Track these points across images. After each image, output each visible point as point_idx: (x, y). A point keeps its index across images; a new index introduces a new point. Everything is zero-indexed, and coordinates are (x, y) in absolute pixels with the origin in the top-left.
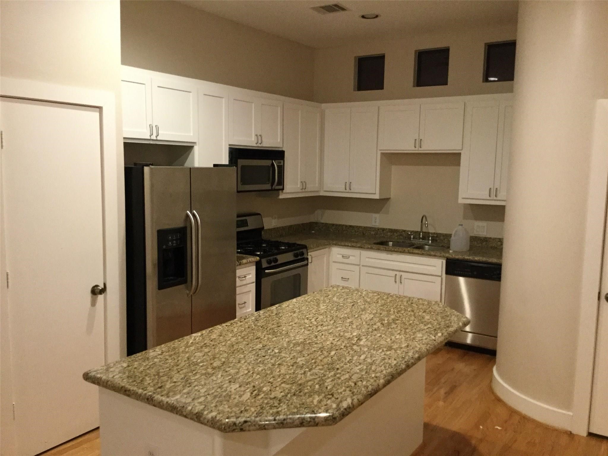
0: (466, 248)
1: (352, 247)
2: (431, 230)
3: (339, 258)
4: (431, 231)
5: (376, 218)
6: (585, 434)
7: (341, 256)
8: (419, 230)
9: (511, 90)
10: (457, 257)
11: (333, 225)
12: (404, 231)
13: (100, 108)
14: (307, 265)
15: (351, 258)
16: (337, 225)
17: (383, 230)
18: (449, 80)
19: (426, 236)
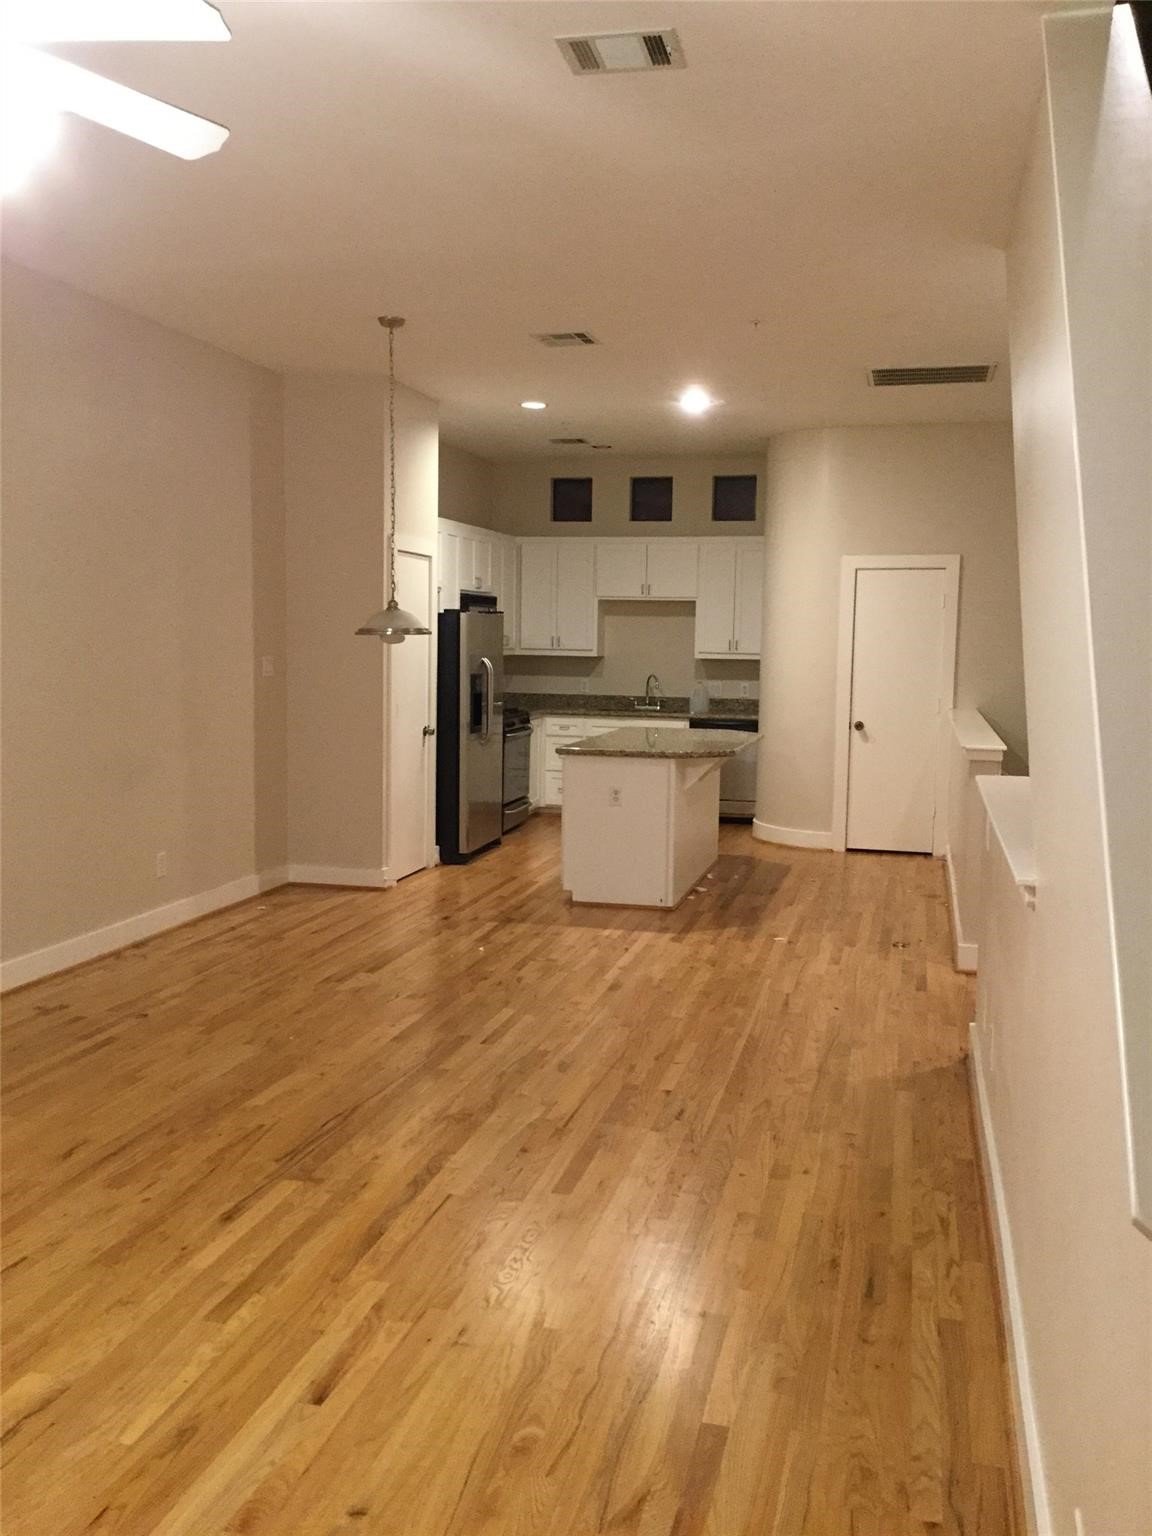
0: (707, 710)
1: (573, 715)
2: (657, 694)
3: (556, 730)
4: (657, 696)
5: (585, 683)
6: (843, 850)
7: (557, 728)
8: (643, 694)
9: (761, 532)
10: (702, 717)
11: (525, 695)
12: (624, 697)
13: (429, 557)
14: (530, 735)
15: (571, 728)
16: (530, 695)
17: (596, 697)
18: (674, 513)
19: (653, 701)
